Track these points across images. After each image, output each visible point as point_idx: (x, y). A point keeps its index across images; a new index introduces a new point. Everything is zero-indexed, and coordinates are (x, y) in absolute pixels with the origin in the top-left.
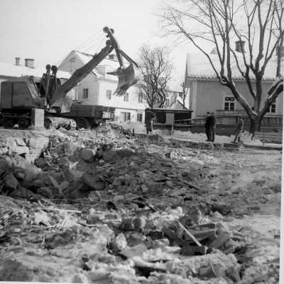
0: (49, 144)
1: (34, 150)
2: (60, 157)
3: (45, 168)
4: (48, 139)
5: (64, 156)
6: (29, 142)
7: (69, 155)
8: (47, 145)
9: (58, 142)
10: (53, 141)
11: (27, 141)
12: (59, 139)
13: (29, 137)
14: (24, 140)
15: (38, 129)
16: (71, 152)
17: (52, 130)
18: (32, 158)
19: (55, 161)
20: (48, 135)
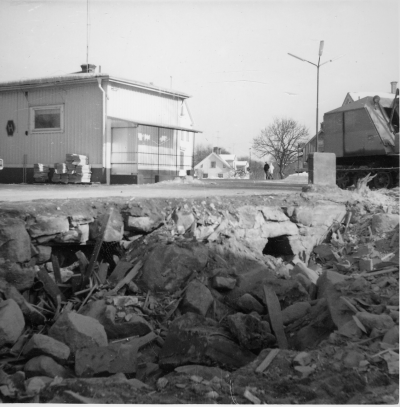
0: (346, 216)
1: (309, 229)
2: (360, 242)
3: (329, 264)
4: (344, 207)
5: (367, 241)
6: (294, 214)
7: (377, 239)
8: (340, 220)
9: (363, 212)
10: (353, 212)
11: (290, 212)
12: (366, 208)
13: (296, 205)
14: (285, 210)
15: (321, 190)
16: (381, 232)
17: (361, 190)
18: (305, 243)
19: (349, 251)
20: (344, 200)
